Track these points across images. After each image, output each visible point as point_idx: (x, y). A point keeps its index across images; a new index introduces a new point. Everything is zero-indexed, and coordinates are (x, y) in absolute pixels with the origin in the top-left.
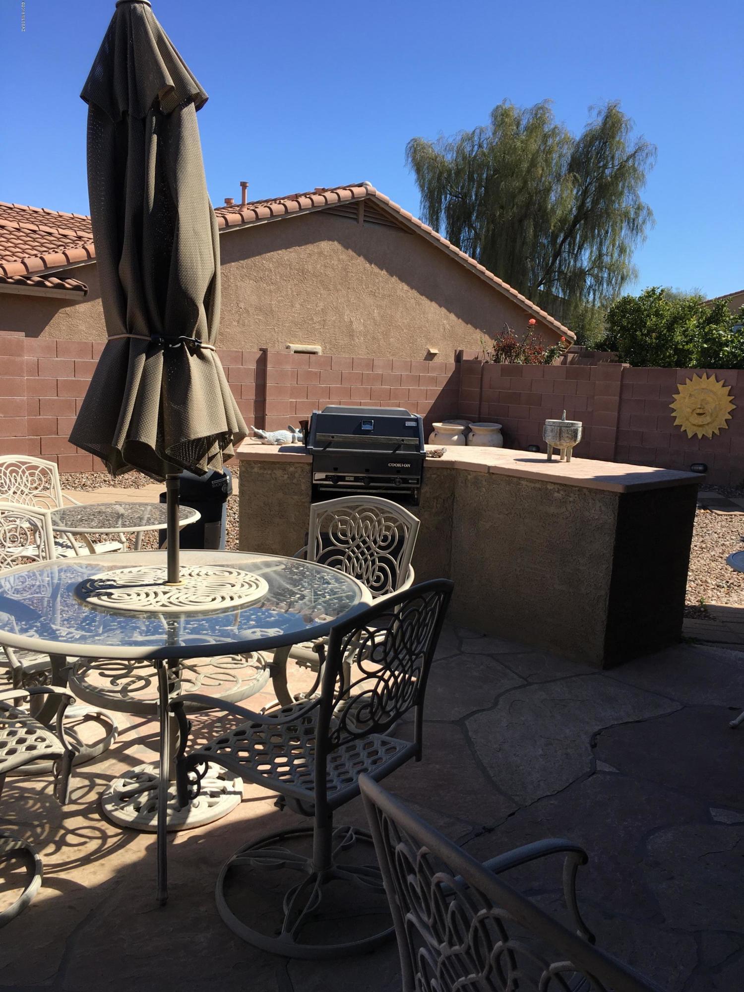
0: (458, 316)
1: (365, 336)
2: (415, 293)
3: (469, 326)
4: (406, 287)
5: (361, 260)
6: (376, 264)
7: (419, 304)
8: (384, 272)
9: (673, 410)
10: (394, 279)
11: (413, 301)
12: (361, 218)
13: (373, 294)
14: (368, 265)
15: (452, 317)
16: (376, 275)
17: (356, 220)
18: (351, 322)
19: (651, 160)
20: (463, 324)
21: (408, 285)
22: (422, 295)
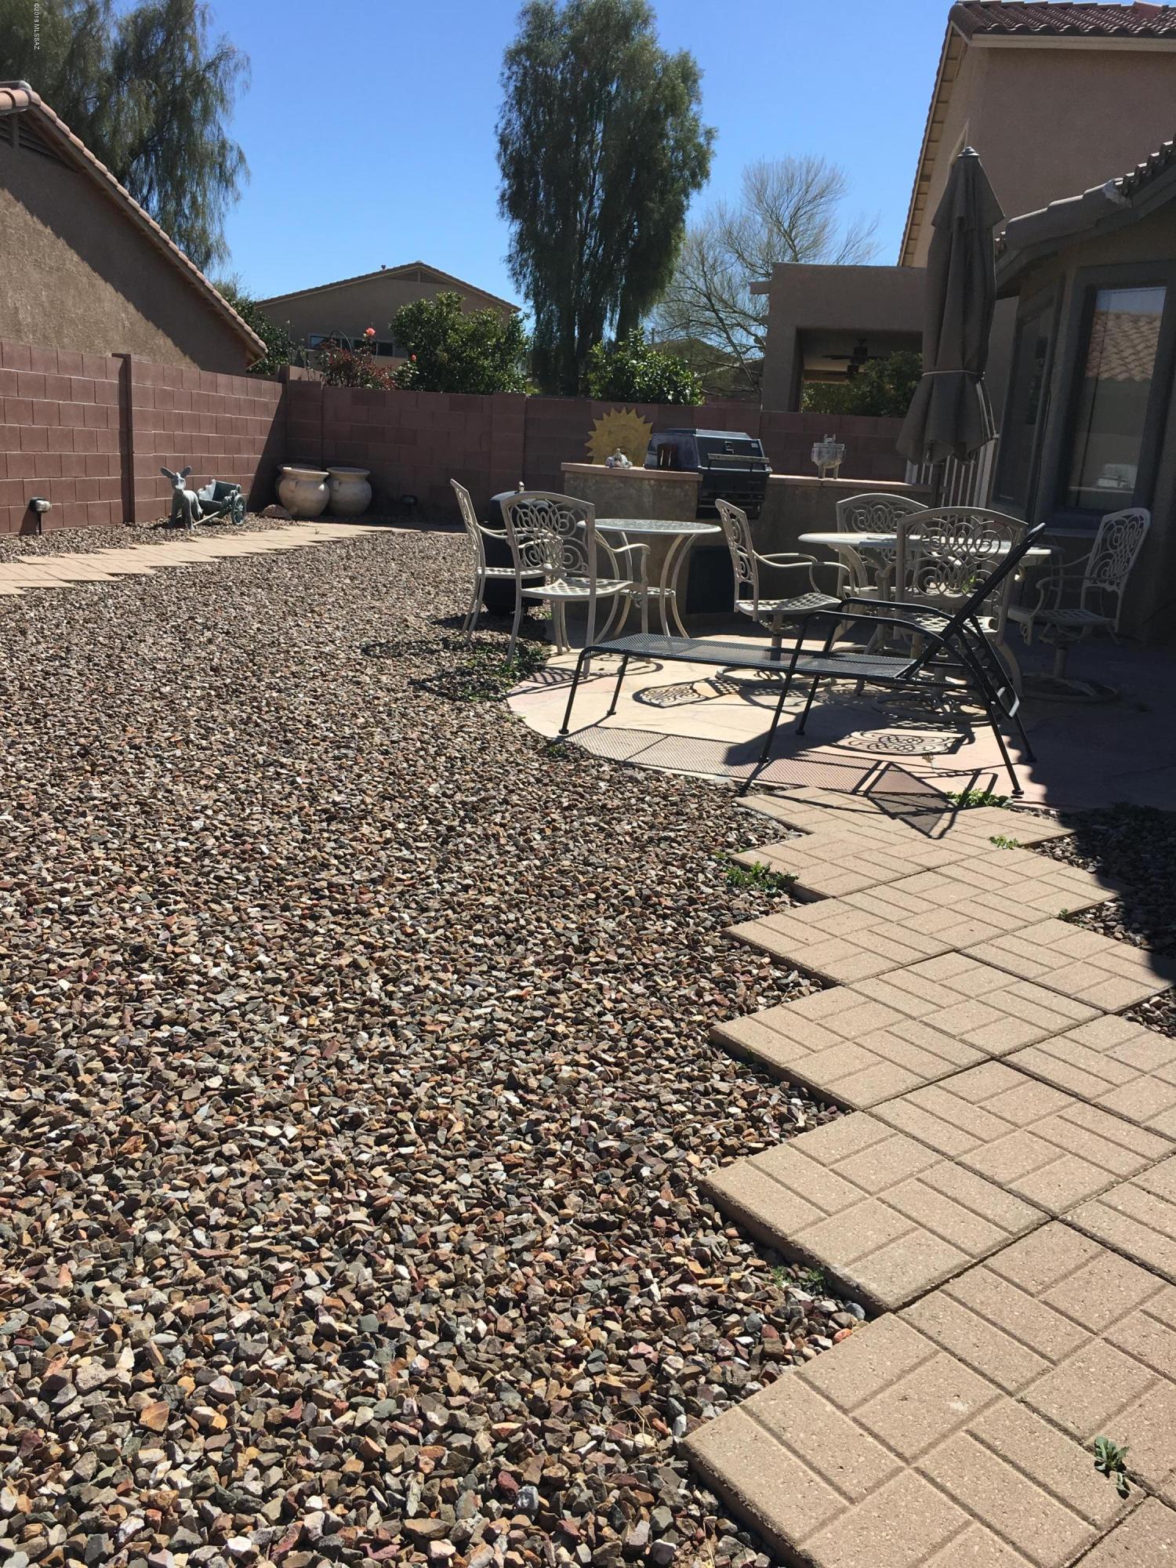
0: (138, 308)
1: (34, 332)
2: (85, 268)
3: (151, 324)
4: (76, 258)
5: (19, 207)
6: (39, 217)
7: (93, 286)
8: (48, 231)
9: (590, 450)
10: (61, 243)
11: (85, 280)
12: (17, 141)
13: (38, 264)
14: (29, 217)
15: (131, 308)
16: (40, 233)
17: (9, 142)
18: (16, 309)
19: (241, 76)
20: (144, 320)
21: (78, 253)
22: (95, 270)
